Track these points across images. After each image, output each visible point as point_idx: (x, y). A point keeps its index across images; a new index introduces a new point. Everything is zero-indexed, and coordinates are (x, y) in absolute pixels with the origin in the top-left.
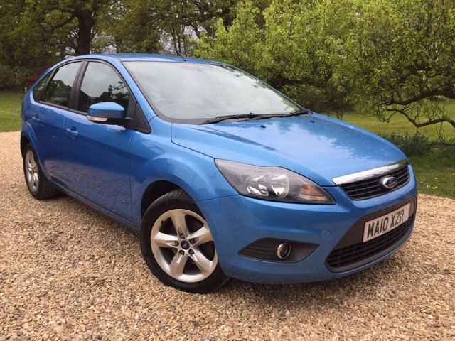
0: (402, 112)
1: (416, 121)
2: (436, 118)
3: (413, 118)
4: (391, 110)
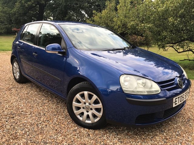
1: (178, 51)
2: (186, 50)
3: (177, 50)
4: (168, 46)
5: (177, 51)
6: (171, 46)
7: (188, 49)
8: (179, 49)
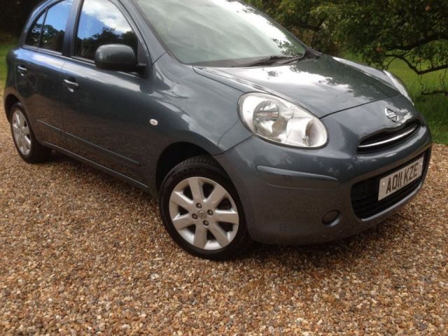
0: (401, 57)
1: (418, 68)
2: (440, 65)
3: (414, 65)
4: (389, 56)
5: (414, 68)
6: (396, 56)
7: (444, 64)
8: (419, 62)
